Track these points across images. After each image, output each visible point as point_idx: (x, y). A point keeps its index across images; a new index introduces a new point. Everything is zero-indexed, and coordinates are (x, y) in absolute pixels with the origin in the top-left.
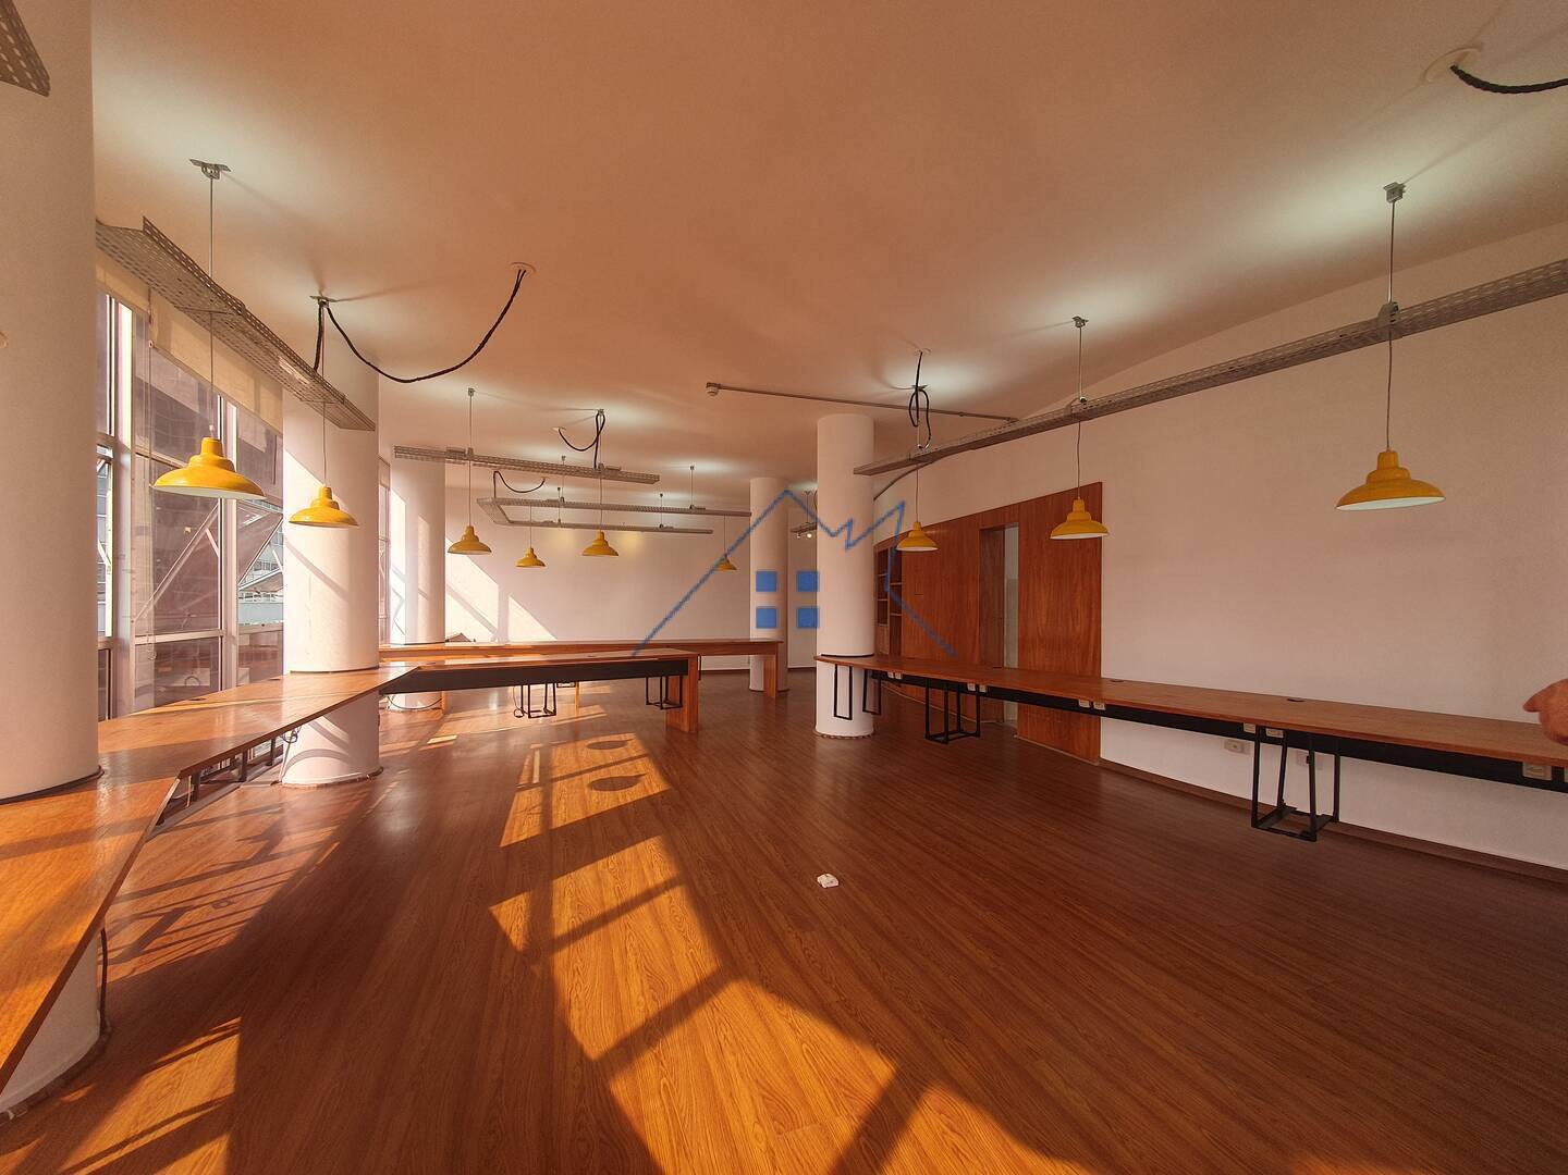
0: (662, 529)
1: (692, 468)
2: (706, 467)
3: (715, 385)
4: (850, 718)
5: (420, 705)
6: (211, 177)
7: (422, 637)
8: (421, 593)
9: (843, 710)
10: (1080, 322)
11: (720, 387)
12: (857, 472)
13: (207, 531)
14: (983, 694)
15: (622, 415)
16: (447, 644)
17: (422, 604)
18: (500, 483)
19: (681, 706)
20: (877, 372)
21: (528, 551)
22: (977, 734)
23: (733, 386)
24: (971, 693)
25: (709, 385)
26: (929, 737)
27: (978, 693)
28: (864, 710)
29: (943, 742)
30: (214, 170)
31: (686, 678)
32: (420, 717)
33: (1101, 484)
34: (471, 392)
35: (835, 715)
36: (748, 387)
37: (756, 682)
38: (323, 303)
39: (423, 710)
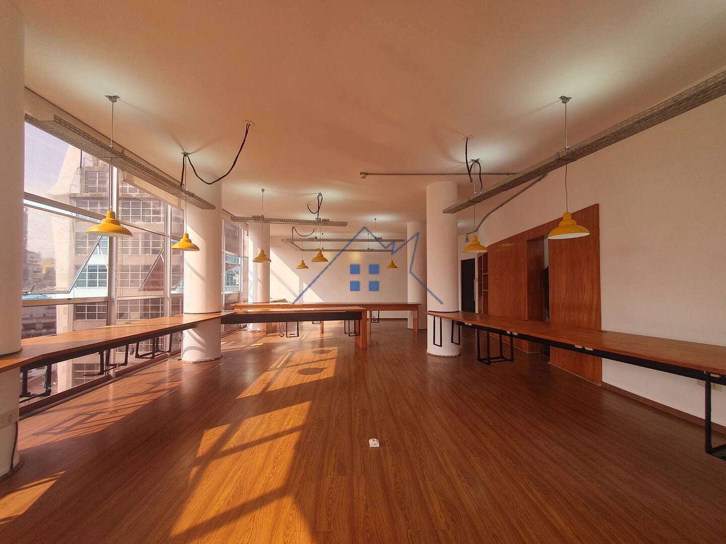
0: (368, 250)
1: (375, 219)
2: (382, 218)
3: (364, 173)
4: (441, 346)
5: (258, 329)
6: (113, 102)
7: (259, 300)
8: (260, 281)
9: (438, 342)
10: (565, 99)
11: (366, 174)
12: (445, 212)
13: (161, 255)
14: (515, 336)
15: (330, 195)
16: (270, 303)
17: (259, 285)
18: (295, 233)
19: (359, 335)
20: (446, 154)
21: (301, 262)
22: (512, 360)
23: (373, 172)
24: (508, 335)
25: (361, 173)
26: (479, 359)
27: (511, 335)
28: (452, 342)
29: (486, 363)
30: (113, 98)
31: (361, 321)
32: (258, 334)
33: (598, 204)
34: (263, 190)
35: (434, 344)
36: (384, 172)
37: (410, 325)
38: (185, 155)
39: (260, 331)
